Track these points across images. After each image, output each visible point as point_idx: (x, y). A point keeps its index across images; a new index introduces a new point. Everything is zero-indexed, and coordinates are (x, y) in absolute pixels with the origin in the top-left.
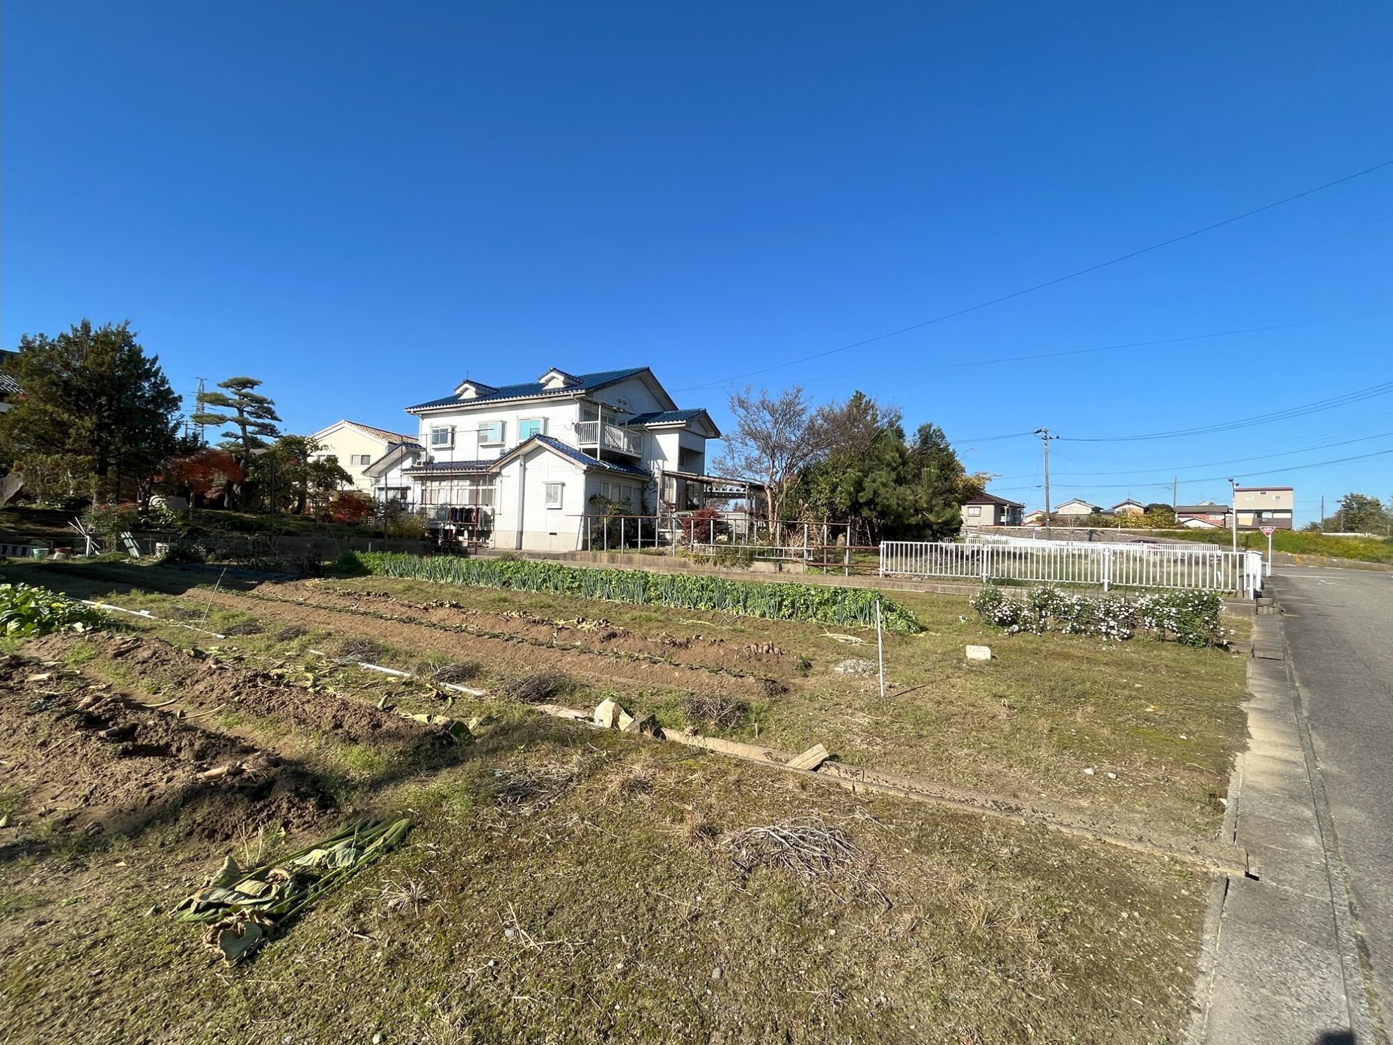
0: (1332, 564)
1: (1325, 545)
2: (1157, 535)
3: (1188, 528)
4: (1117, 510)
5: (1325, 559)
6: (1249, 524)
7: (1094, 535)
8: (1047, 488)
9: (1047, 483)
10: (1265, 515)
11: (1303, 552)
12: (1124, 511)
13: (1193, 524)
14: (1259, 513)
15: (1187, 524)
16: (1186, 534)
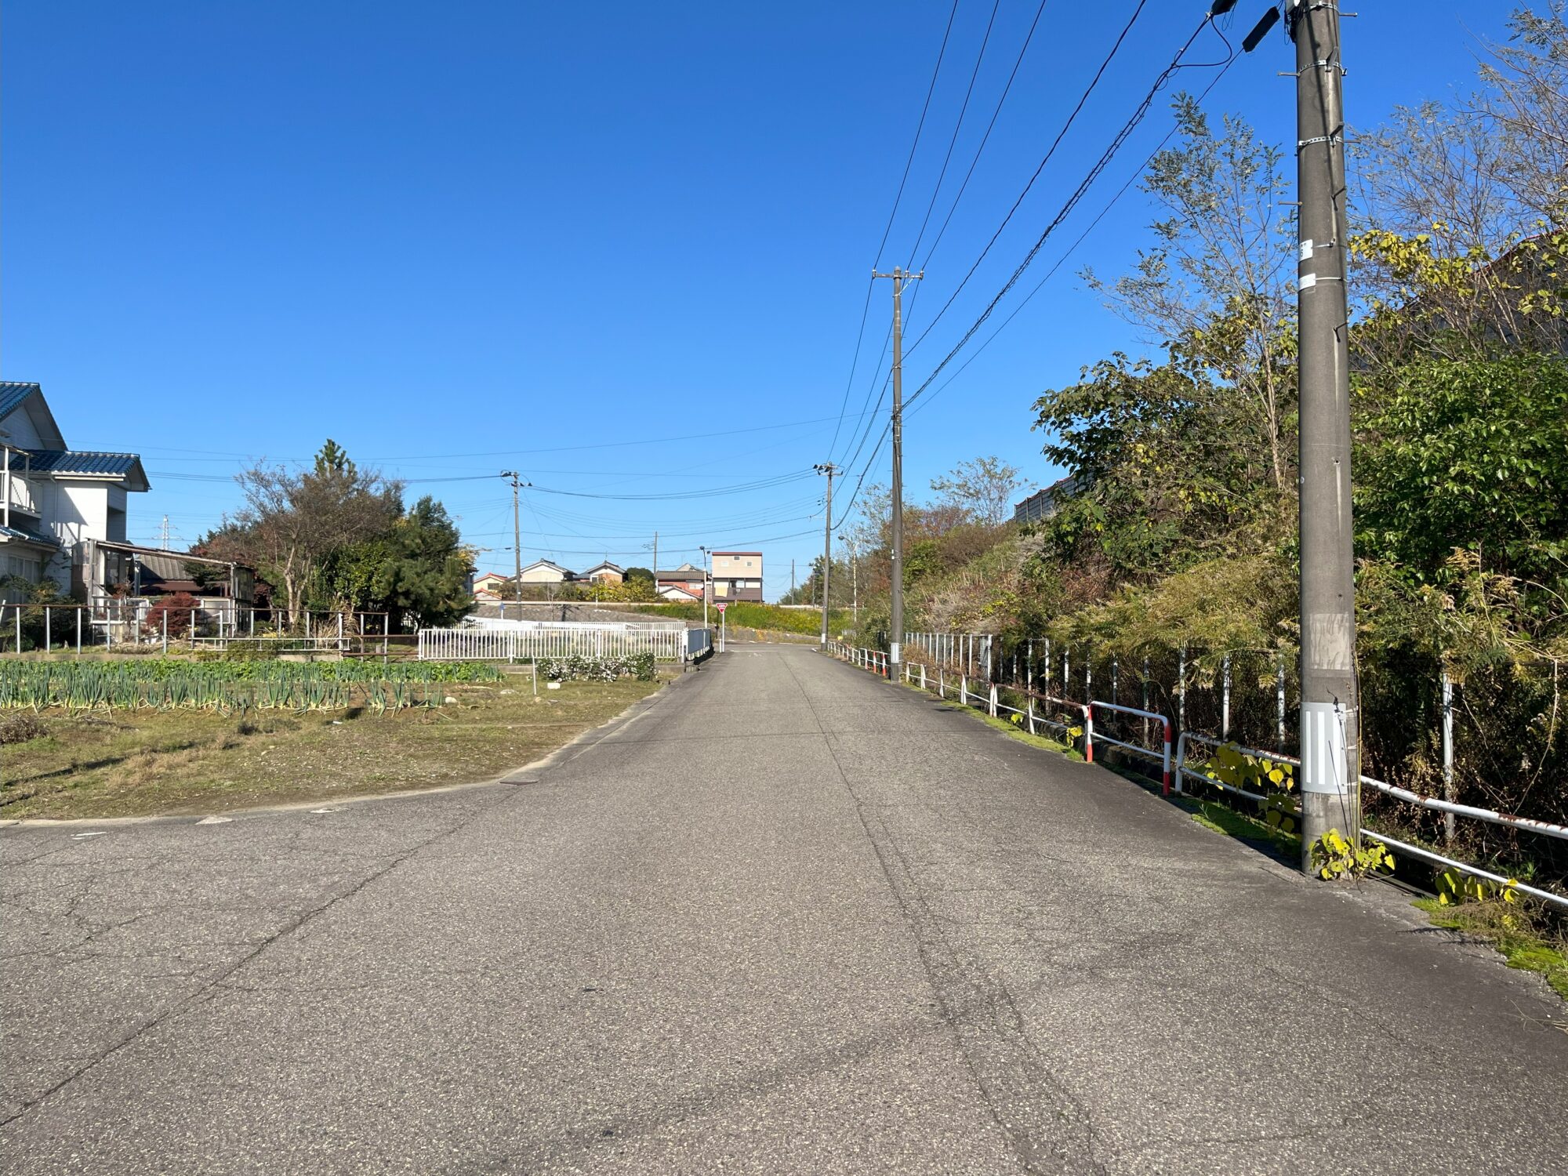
0: (787, 640)
1: (781, 619)
2: (635, 610)
3: (667, 601)
4: (592, 576)
5: (781, 634)
6: (725, 594)
7: (568, 613)
8: (518, 551)
9: (518, 545)
10: (739, 584)
11: (764, 627)
12: (601, 579)
13: (673, 595)
14: (733, 581)
15: (666, 595)
16: (664, 608)
